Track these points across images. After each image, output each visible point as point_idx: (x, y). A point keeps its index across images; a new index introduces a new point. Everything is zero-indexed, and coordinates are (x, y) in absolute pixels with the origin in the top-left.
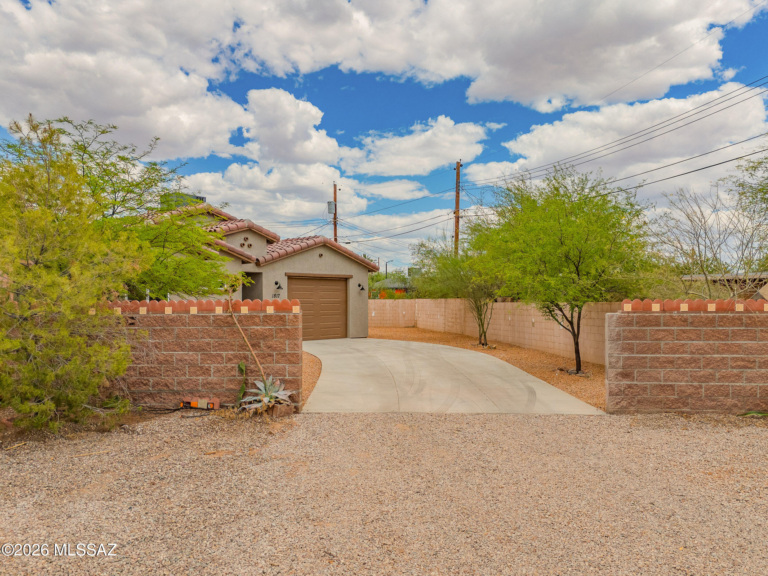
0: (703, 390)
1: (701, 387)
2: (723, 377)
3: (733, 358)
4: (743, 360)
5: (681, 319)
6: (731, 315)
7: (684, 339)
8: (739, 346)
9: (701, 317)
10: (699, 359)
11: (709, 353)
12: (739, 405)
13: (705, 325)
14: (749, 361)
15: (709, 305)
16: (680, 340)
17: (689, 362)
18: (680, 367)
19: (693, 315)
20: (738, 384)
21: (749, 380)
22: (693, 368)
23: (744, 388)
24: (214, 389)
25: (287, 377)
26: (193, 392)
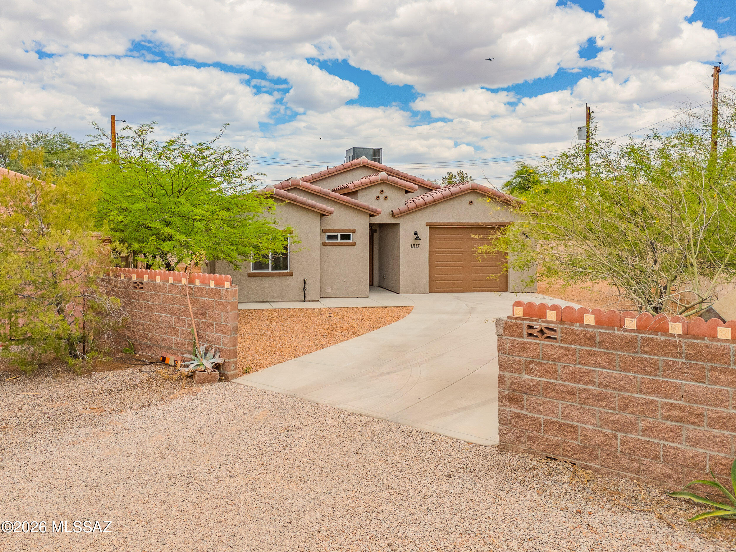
0: (619, 442)
1: (615, 437)
2: (649, 429)
3: (666, 404)
4: (681, 409)
5: (585, 336)
6: (662, 338)
7: (588, 364)
8: (676, 387)
9: (615, 336)
10: (613, 397)
11: (627, 391)
12: (675, 476)
13: (621, 348)
14: (691, 413)
15: (626, 320)
16: (584, 364)
17: (598, 398)
18: (584, 403)
19: (602, 331)
20: (673, 445)
21: (693, 442)
22: (603, 408)
23: (683, 453)
24: (181, 348)
25: (221, 347)
26: (169, 349)
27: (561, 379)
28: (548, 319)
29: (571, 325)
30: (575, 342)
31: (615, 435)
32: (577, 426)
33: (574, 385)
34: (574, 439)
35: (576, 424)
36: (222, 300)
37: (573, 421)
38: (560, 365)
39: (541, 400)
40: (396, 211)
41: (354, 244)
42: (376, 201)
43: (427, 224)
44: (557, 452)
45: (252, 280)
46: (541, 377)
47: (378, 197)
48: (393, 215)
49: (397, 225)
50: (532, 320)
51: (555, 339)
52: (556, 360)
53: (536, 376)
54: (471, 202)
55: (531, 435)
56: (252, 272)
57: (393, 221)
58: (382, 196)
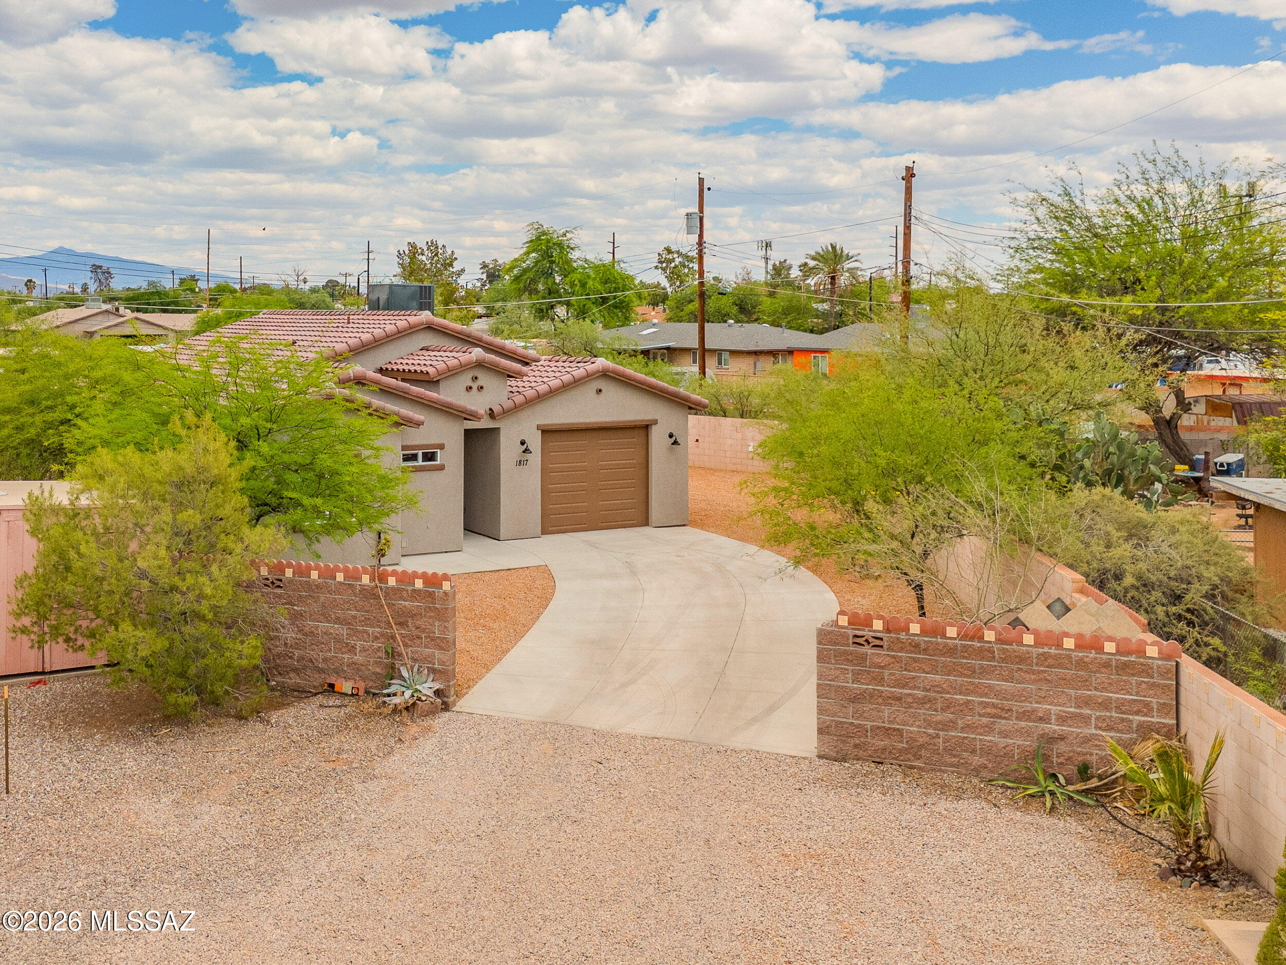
0: (941, 740)
1: (938, 736)
2: (968, 726)
3: (982, 702)
4: (995, 706)
5: (910, 643)
6: (979, 645)
7: (914, 670)
8: (990, 687)
9: (937, 644)
10: (936, 699)
11: (948, 693)
12: (990, 766)
13: (943, 655)
14: (1003, 709)
15: (948, 628)
16: (910, 671)
17: (923, 702)
18: (910, 707)
19: (926, 639)
20: (988, 738)
21: (1004, 734)
22: (927, 710)
23: (996, 744)
25: (436, 666)
27: (887, 685)
28: (874, 628)
29: (897, 634)
30: (901, 650)
31: (937, 734)
32: (903, 729)
33: (900, 691)
34: (900, 742)
35: (901, 727)
37: (898, 724)
38: (886, 673)
39: (867, 707)
40: (497, 409)
41: (441, 468)
42: (466, 393)
43: (538, 427)
44: (883, 756)
46: (868, 684)
47: (471, 388)
48: (492, 414)
49: (497, 430)
50: (859, 630)
51: (882, 647)
52: (882, 668)
53: (863, 684)
54: (600, 391)
55: (857, 742)
57: (491, 424)
58: (475, 386)
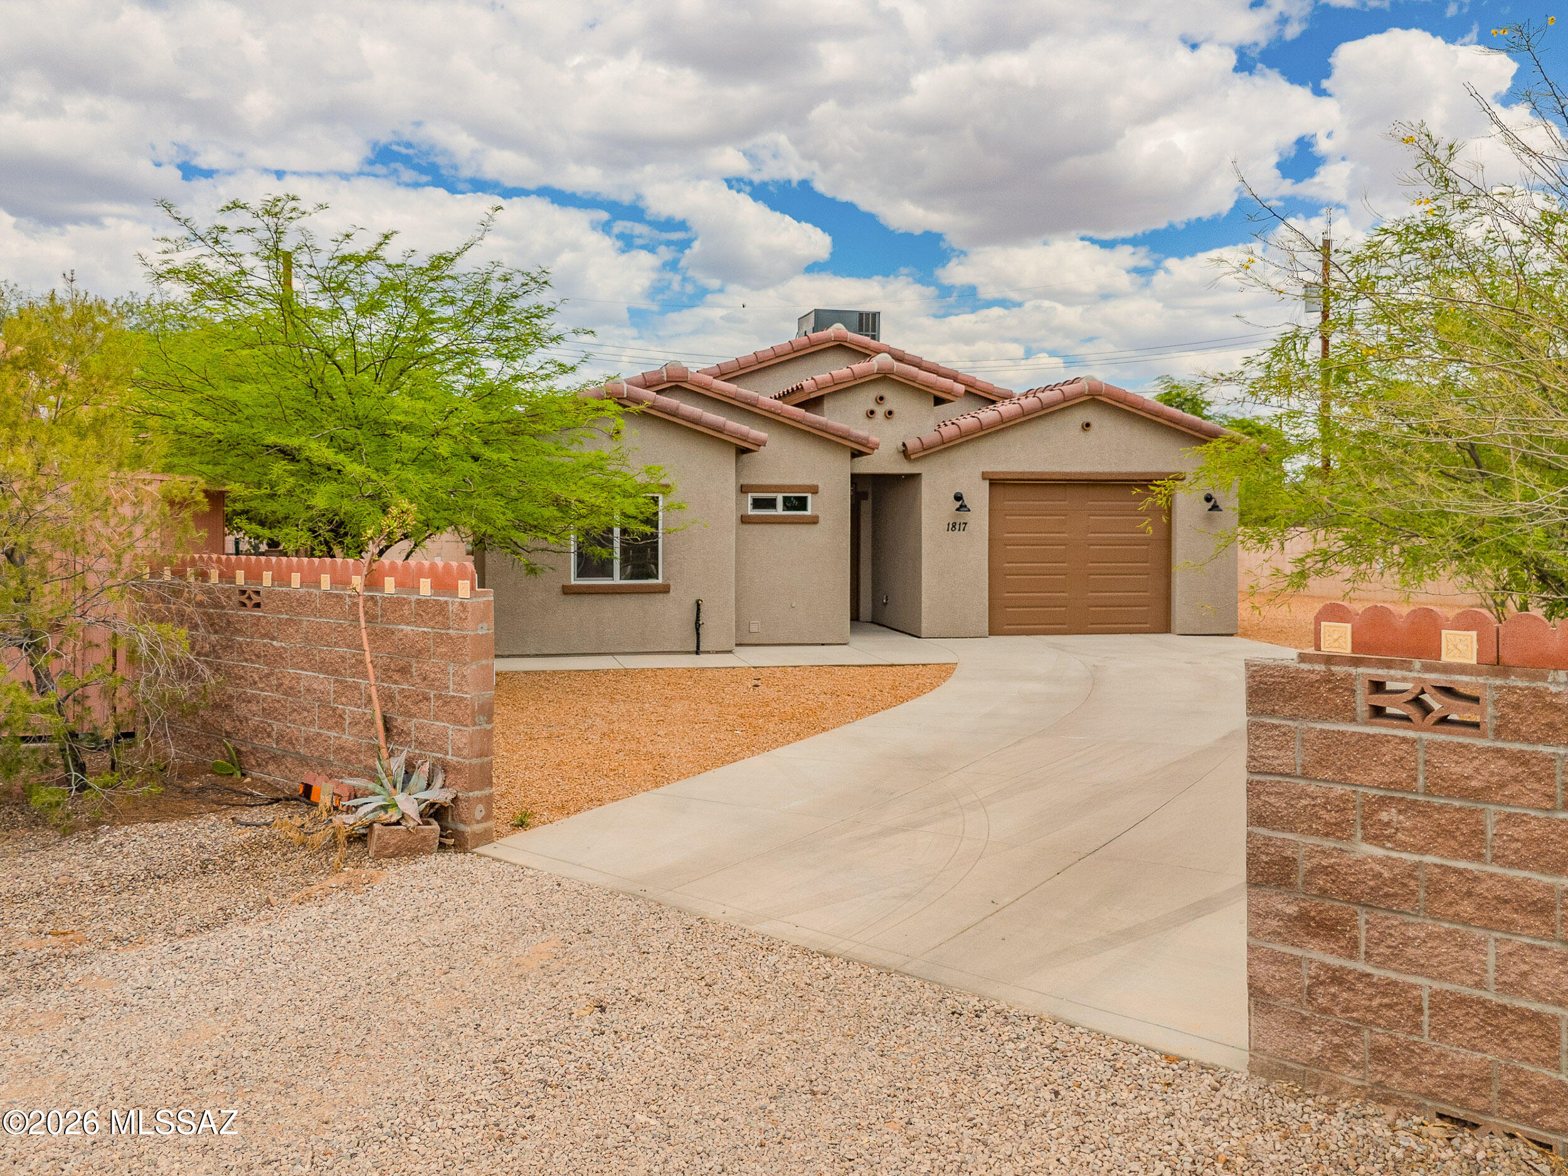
24: (349, 762)
25: (449, 757)
26: (323, 763)
27: (1495, 858)
28: (1446, 658)
29: (1534, 678)
30: (1550, 732)
32: (1555, 1019)
33: (1547, 880)
34: (1544, 1062)
35: (1551, 1010)
36: (451, 631)
37: (1540, 999)
38: (1491, 815)
39: (1419, 927)
40: (912, 443)
41: (814, 521)
42: (866, 421)
43: (984, 476)
44: (1478, 1102)
45: (573, 600)
46: (1421, 850)
47: (872, 412)
48: (905, 452)
49: (914, 477)
50: (1389, 665)
51: (1476, 725)
52: (1476, 795)
53: (1403, 847)
54: (1088, 425)
55: (1384, 1041)
56: (573, 582)
57: (906, 468)
58: (880, 411)
